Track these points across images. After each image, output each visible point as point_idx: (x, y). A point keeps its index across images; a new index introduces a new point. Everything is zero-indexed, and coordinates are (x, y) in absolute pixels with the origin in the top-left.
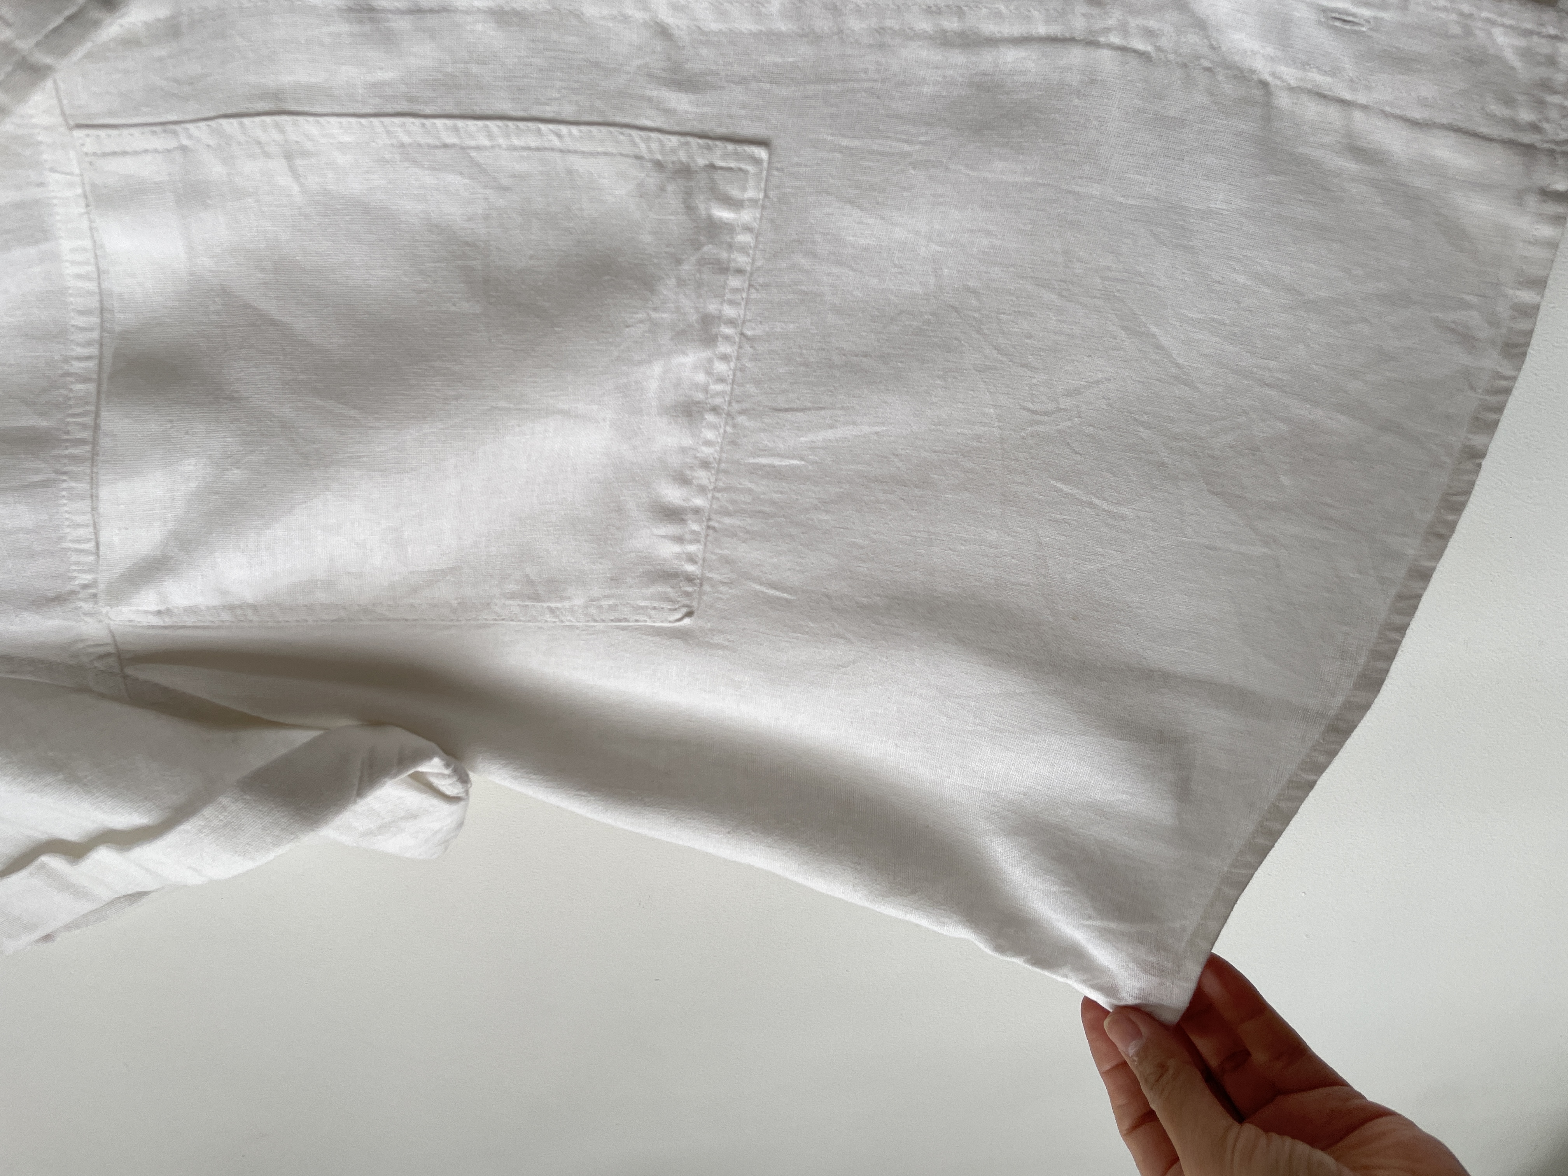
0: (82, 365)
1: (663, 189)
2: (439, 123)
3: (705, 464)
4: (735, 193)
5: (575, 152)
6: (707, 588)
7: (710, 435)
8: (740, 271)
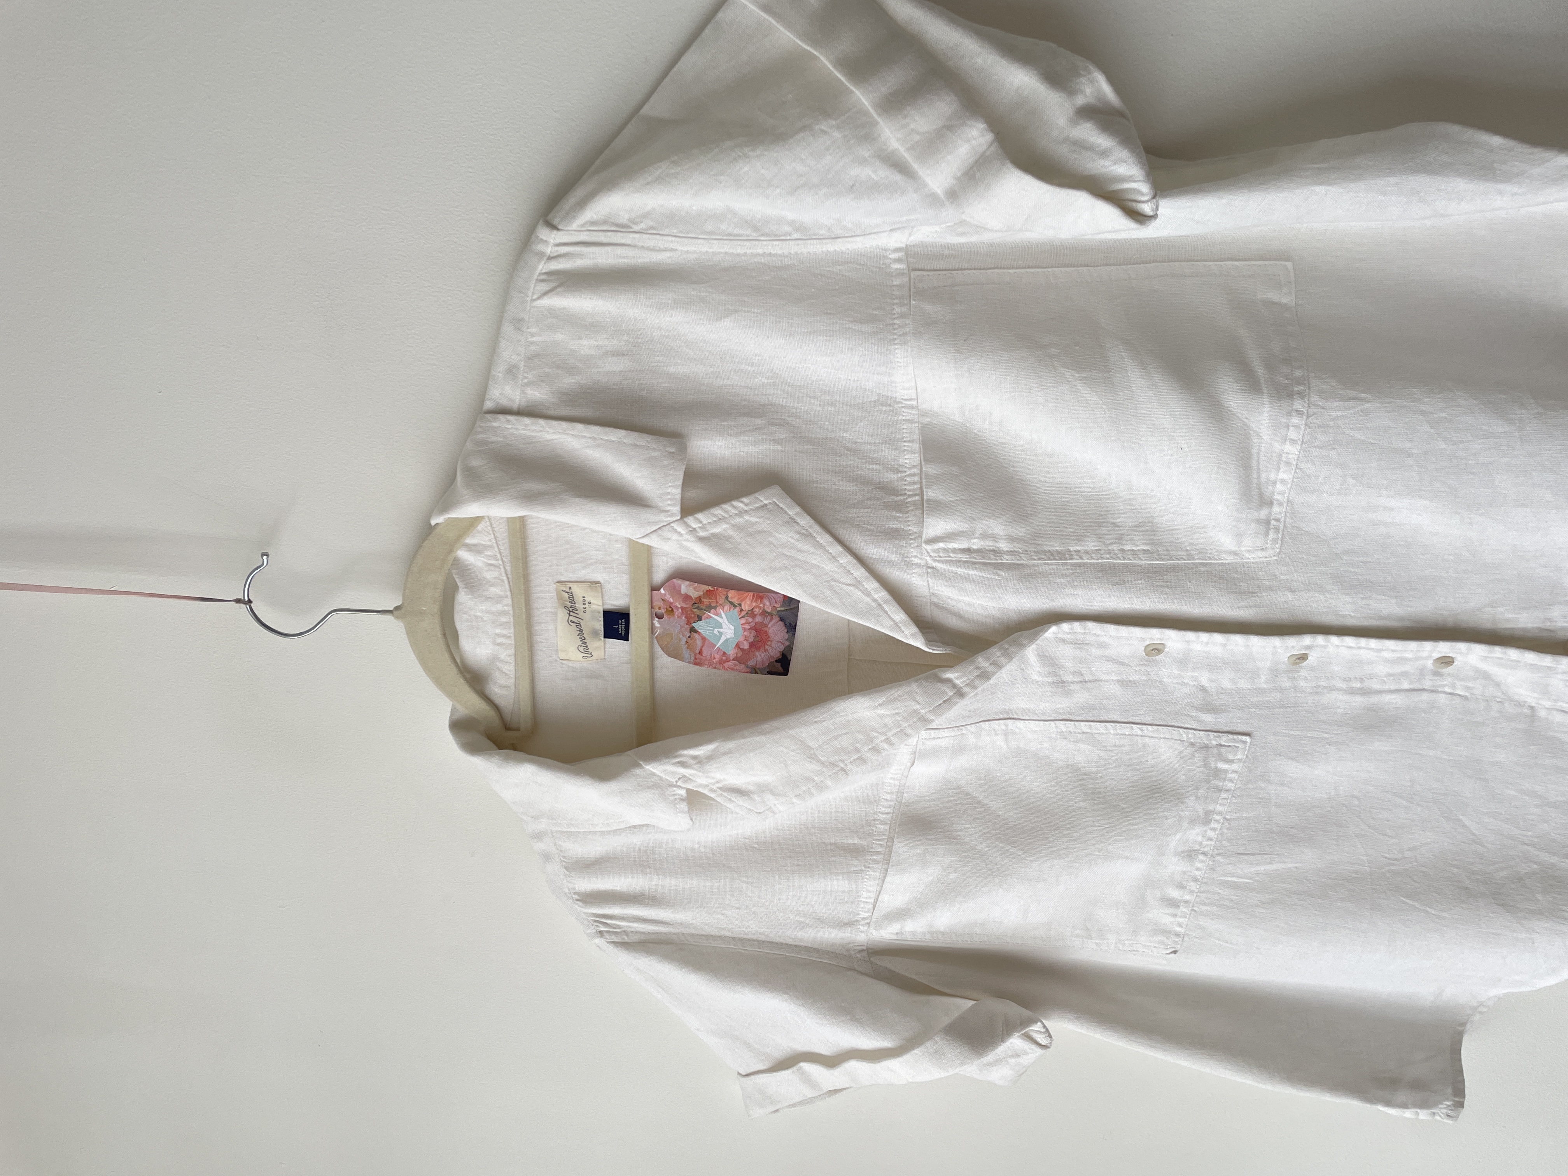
0: (884, 816)
1: (1193, 755)
2: (1082, 723)
3: (1195, 879)
4: (1231, 757)
5: (1148, 737)
6: (1186, 939)
7: (1199, 865)
8: (1228, 790)
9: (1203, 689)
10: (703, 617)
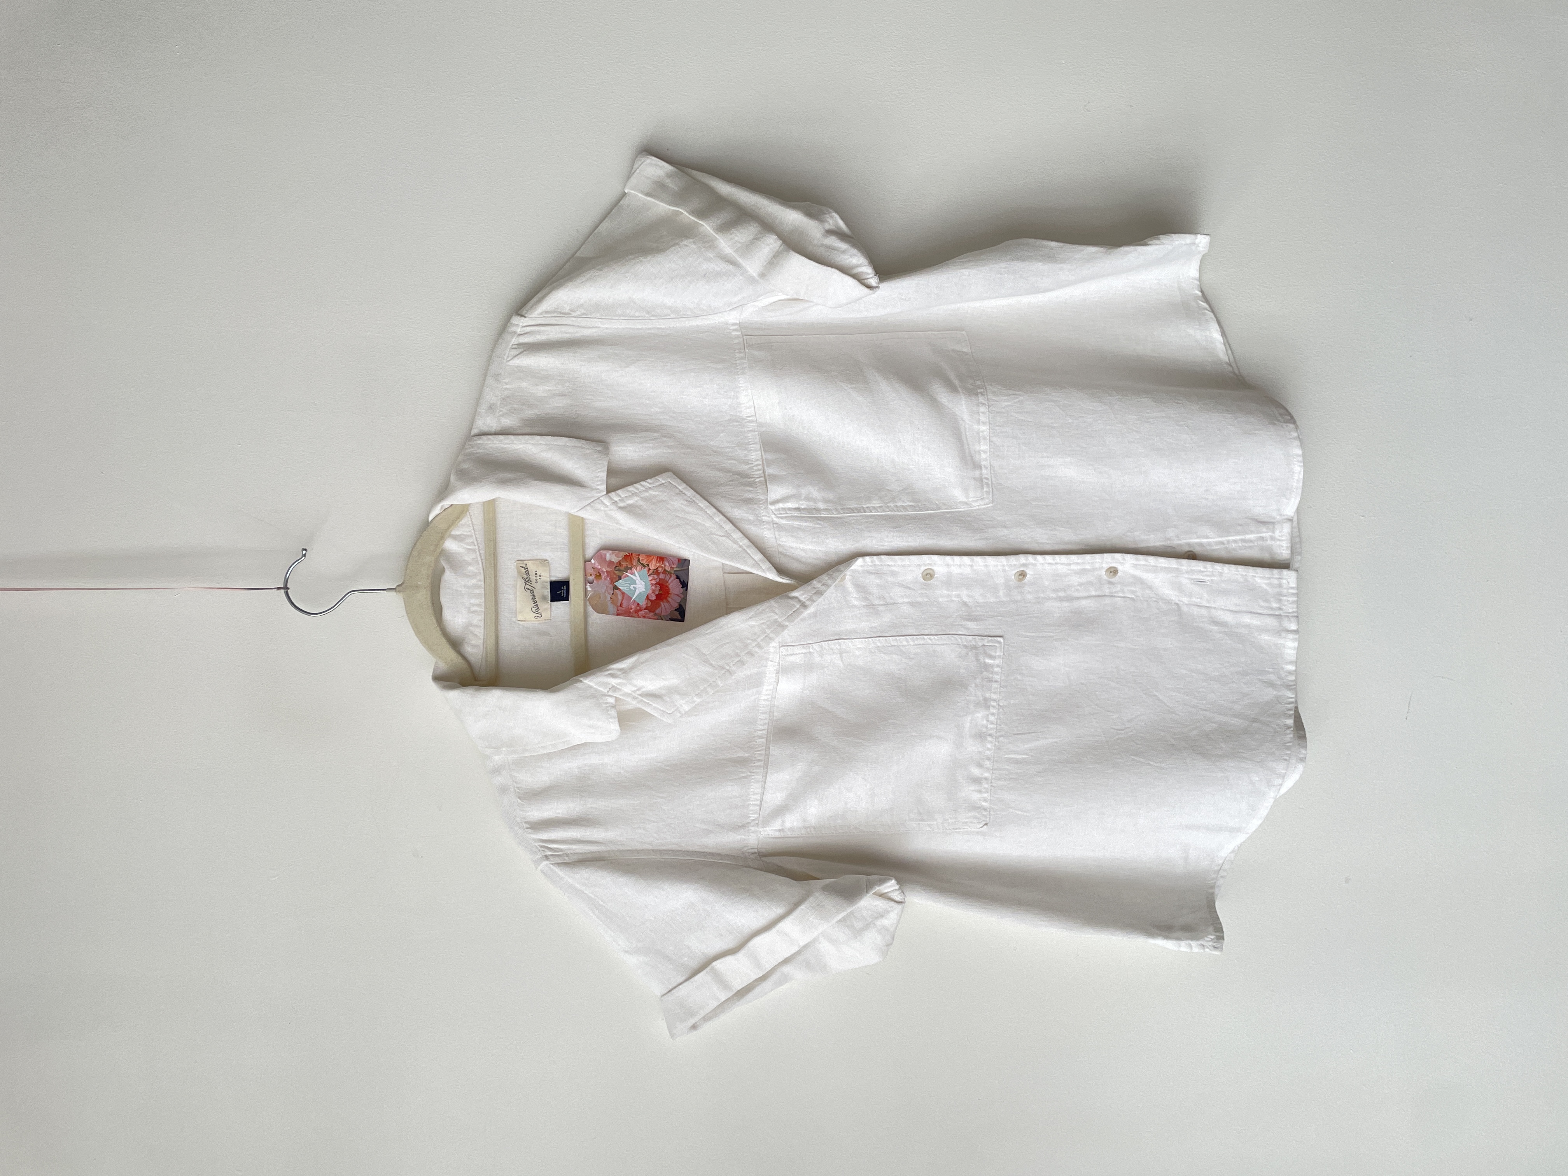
0: (761, 732)
1: (967, 654)
2: (890, 638)
3: (988, 759)
4: (993, 654)
5: (936, 644)
6: (992, 812)
7: (989, 746)
8: (996, 681)
9: (965, 604)
10: (622, 577)
